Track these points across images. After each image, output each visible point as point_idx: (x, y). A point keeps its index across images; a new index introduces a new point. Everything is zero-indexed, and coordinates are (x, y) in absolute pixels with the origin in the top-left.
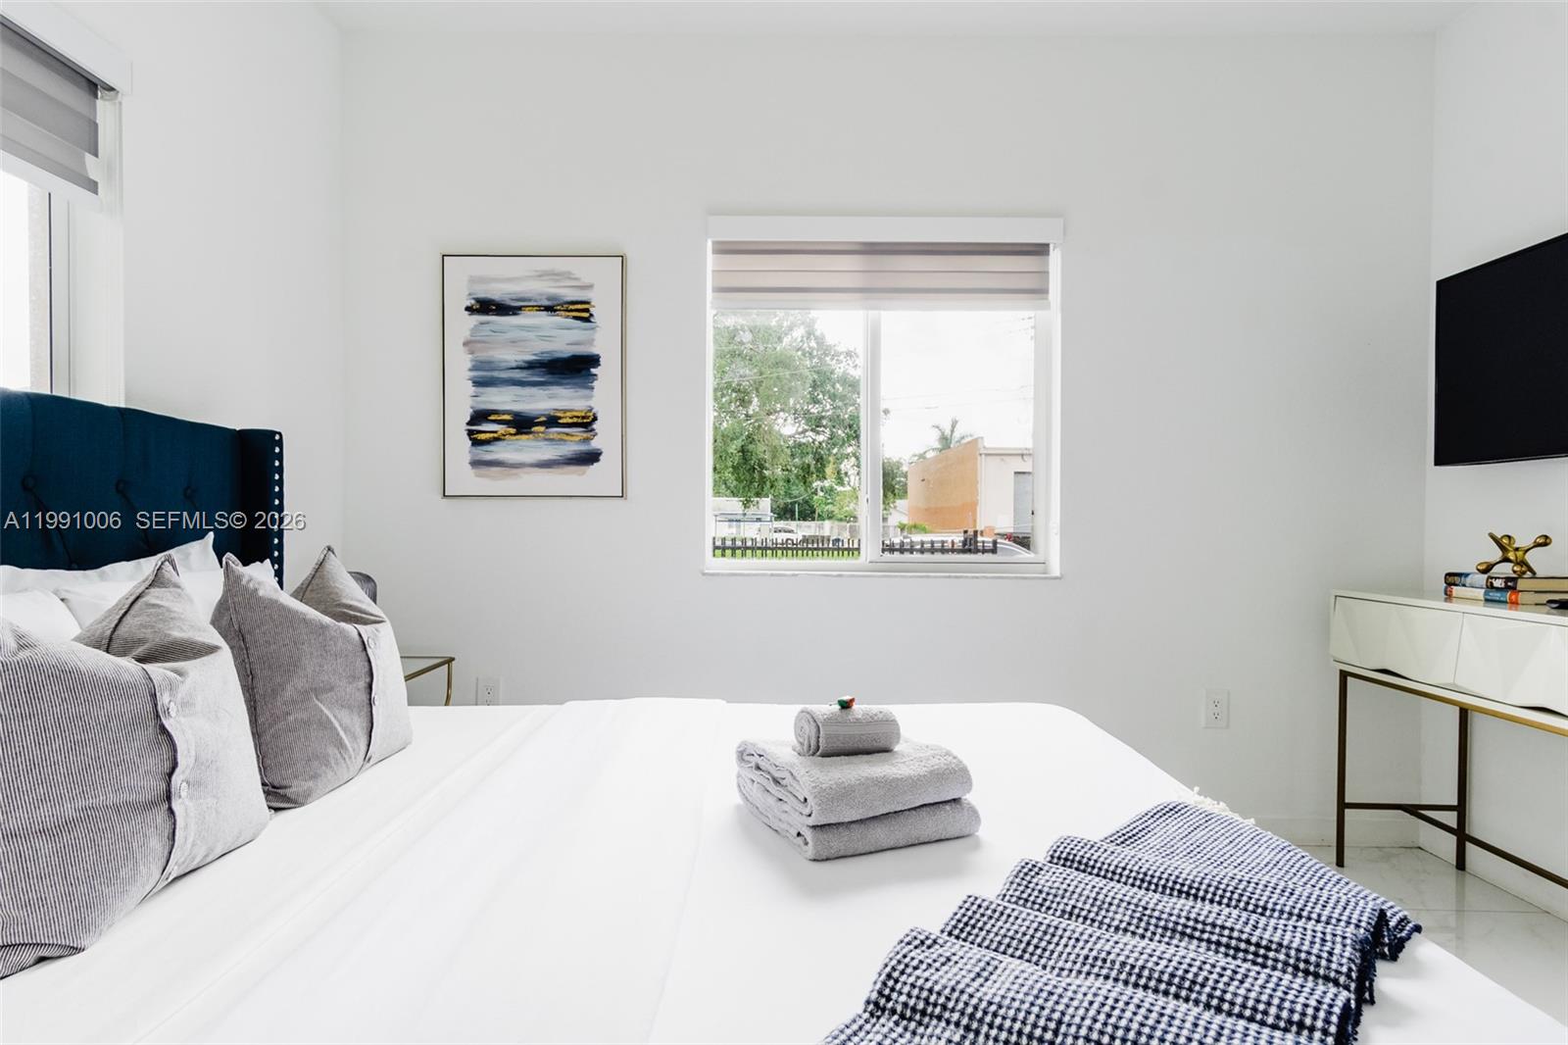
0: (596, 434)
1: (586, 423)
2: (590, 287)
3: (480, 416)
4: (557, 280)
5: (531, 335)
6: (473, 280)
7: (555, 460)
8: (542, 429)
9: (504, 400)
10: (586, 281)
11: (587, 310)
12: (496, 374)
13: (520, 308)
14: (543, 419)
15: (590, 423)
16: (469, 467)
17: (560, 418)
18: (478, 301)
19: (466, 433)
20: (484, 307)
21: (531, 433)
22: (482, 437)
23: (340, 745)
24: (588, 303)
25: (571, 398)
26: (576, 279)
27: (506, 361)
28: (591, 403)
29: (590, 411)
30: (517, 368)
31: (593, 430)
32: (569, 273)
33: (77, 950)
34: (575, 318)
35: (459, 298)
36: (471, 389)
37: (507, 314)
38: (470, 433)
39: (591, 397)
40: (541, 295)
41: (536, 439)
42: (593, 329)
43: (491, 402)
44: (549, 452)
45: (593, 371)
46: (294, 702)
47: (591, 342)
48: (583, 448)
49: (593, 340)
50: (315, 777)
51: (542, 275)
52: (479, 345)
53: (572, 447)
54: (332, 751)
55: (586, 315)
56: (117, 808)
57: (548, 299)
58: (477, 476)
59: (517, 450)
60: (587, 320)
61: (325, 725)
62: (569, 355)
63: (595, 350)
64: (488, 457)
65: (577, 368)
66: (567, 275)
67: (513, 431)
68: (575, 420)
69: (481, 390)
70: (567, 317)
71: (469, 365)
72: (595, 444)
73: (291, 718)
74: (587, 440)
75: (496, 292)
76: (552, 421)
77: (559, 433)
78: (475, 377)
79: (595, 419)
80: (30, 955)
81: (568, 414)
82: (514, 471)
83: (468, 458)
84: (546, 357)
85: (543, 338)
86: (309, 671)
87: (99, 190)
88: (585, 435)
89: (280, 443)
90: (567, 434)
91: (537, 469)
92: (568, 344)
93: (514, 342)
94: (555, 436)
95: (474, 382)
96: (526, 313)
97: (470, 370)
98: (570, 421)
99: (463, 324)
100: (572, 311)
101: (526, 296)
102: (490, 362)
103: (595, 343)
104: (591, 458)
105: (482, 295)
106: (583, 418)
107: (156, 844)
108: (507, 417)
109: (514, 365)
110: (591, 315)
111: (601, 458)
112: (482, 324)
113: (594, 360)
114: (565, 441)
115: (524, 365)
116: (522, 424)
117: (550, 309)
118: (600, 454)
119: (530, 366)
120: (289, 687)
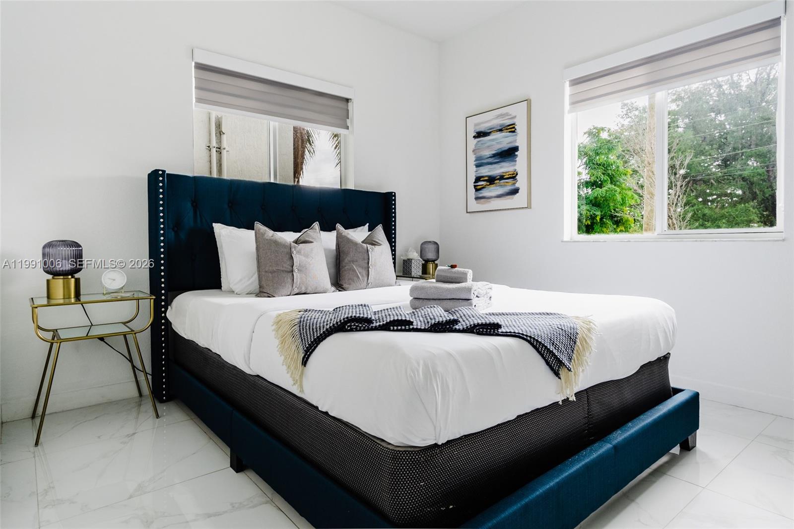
0: (517, 181)
1: (514, 177)
2: (515, 117)
3: (478, 179)
4: (503, 117)
5: (494, 143)
6: (476, 125)
7: (503, 194)
8: (498, 181)
9: (486, 171)
10: (514, 115)
11: (514, 128)
12: (483, 161)
13: (490, 133)
14: (498, 177)
15: (515, 177)
16: (474, 200)
17: (504, 176)
18: (477, 133)
19: (473, 187)
20: (480, 135)
21: (494, 184)
22: (479, 187)
23: (358, 277)
24: (514, 124)
25: (509, 167)
26: (510, 115)
27: (486, 155)
28: (516, 168)
29: (515, 171)
30: (491, 157)
31: (516, 179)
32: (507, 113)
33: (274, 297)
34: (510, 132)
35: (471, 133)
36: (474, 168)
37: (486, 136)
38: (475, 186)
39: (515, 165)
40: (497, 125)
41: (497, 186)
42: (516, 135)
43: (481, 173)
44: (500, 191)
45: (516, 153)
46: (347, 264)
47: (515, 141)
48: (513, 187)
49: (516, 140)
50: (350, 284)
51: (498, 117)
52: (477, 151)
53: (508, 188)
54: (355, 278)
55: (513, 130)
56: (283, 271)
57: (500, 126)
58: (477, 203)
59: (490, 191)
60: (514, 132)
61: (354, 271)
62: (507, 148)
63: (517, 144)
64: (481, 195)
65: (509, 153)
66: (507, 114)
67: (488, 184)
68: (510, 176)
69: (478, 168)
70: (507, 132)
71: (474, 159)
72: (517, 185)
73: (346, 268)
74: (514, 184)
75: (483, 128)
76: (502, 178)
77: (504, 182)
78: (477, 164)
79: (517, 174)
80: (266, 295)
81: (507, 174)
82: (490, 200)
83: (474, 197)
84: (500, 151)
85: (498, 143)
86: (351, 255)
87: (349, 128)
88: (513, 182)
89: (395, 196)
90: (507, 182)
91: (496, 199)
92: (507, 144)
93: (488, 147)
94: (503, 184)
95: (476, 166)
96: (493, 134)
97: (475, 161)
98: (508, 176)
99: (472, 142)
100: (509, 129)
101: (493, 127)
102: (481, 157)
103: (517, 141)
104: (515, 191)
105: (478, 130)
106: (513, 174)
107: (290, 280)
108: (486, 178)
109: (489, 156)
110: (516, 129)
111: (520, 191)
112: (478, 142)
113: (516, 149)
114: (506, 185)
115: (492, 156)
116: (491, 180)
117: (501, 130)
118: (519, 190)
119: (494, 156)
120: (346, 259)
